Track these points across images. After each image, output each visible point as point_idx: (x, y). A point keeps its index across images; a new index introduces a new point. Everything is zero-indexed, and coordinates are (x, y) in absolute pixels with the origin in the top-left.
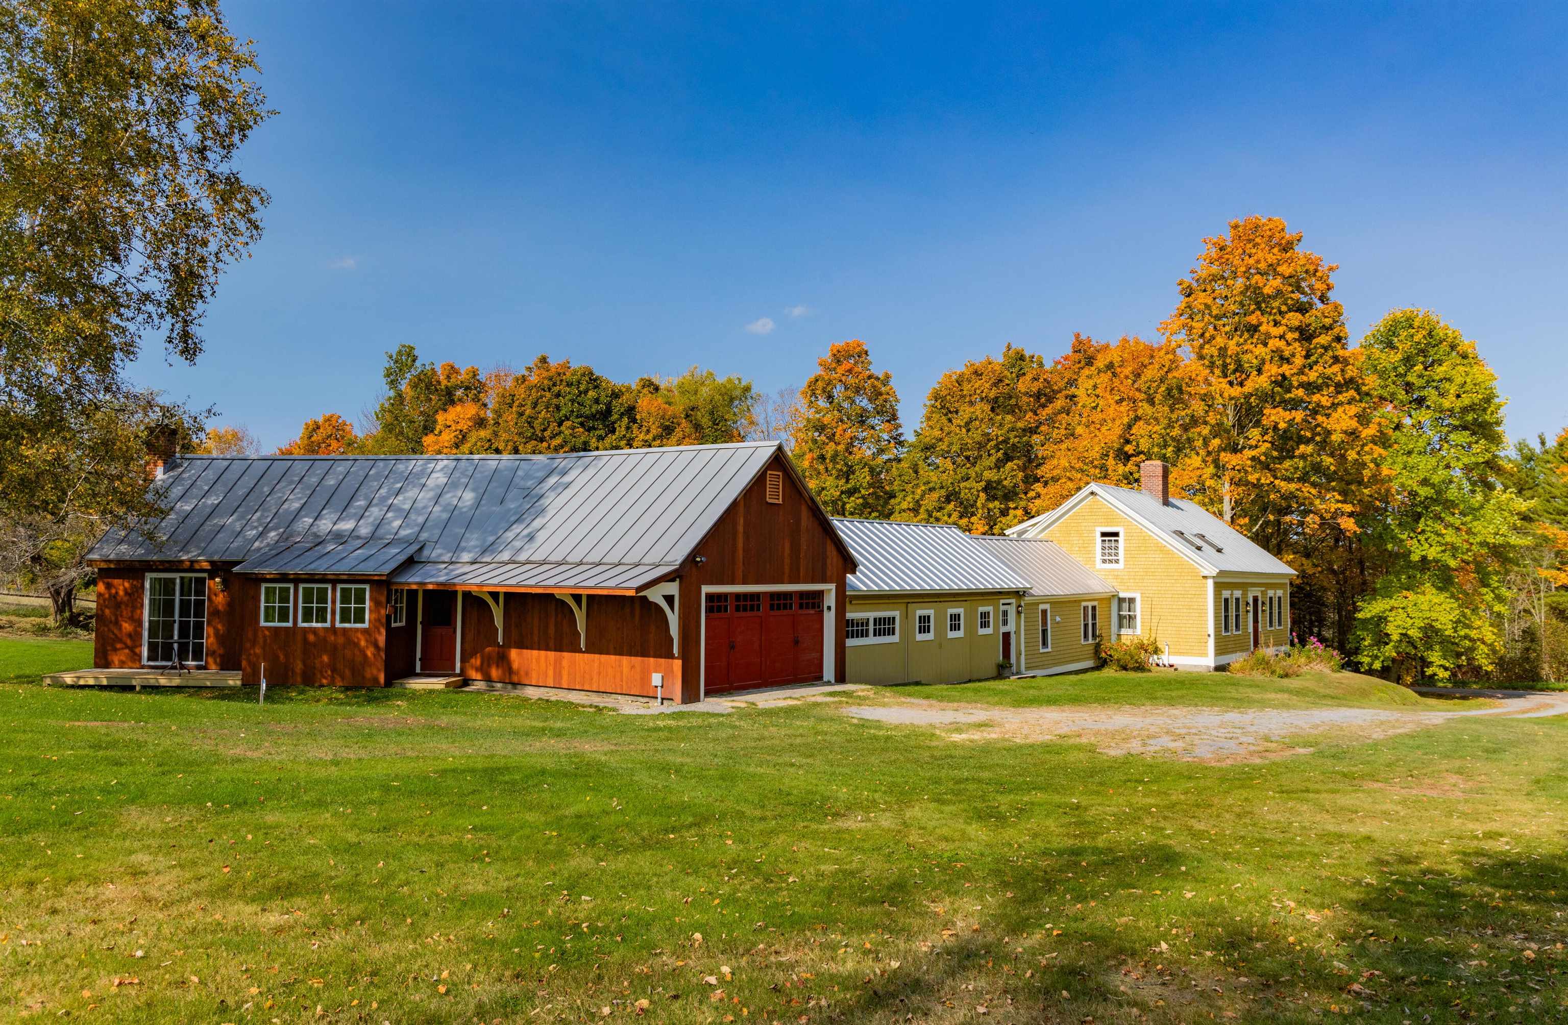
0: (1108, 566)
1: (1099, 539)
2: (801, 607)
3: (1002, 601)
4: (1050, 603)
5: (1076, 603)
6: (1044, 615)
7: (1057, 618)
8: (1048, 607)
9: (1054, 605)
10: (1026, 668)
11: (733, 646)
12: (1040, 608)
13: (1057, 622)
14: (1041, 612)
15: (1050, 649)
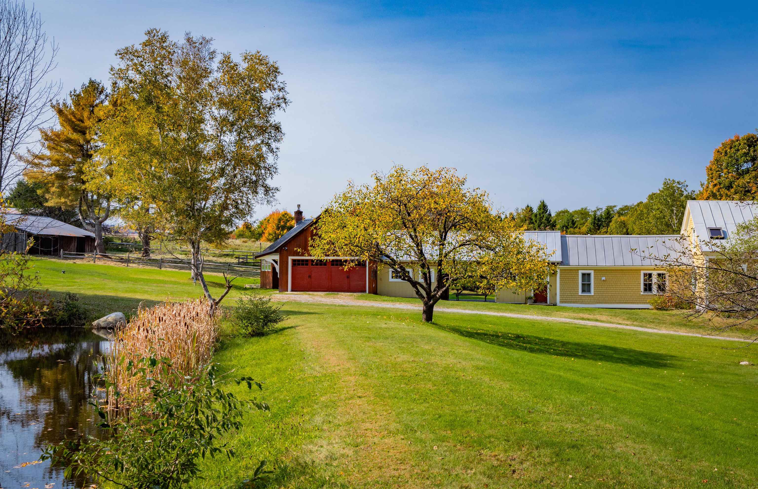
4: (595, 270)
5: (636, 271)
6: (586, 277)
7: (604, 278)
8: (592, 272)
9: (599, 271)
10: (561, 302)
11: (310, 277)
12: (580, 272)
13: (604, 281)
14: (583, 275)
15: (592, 293)
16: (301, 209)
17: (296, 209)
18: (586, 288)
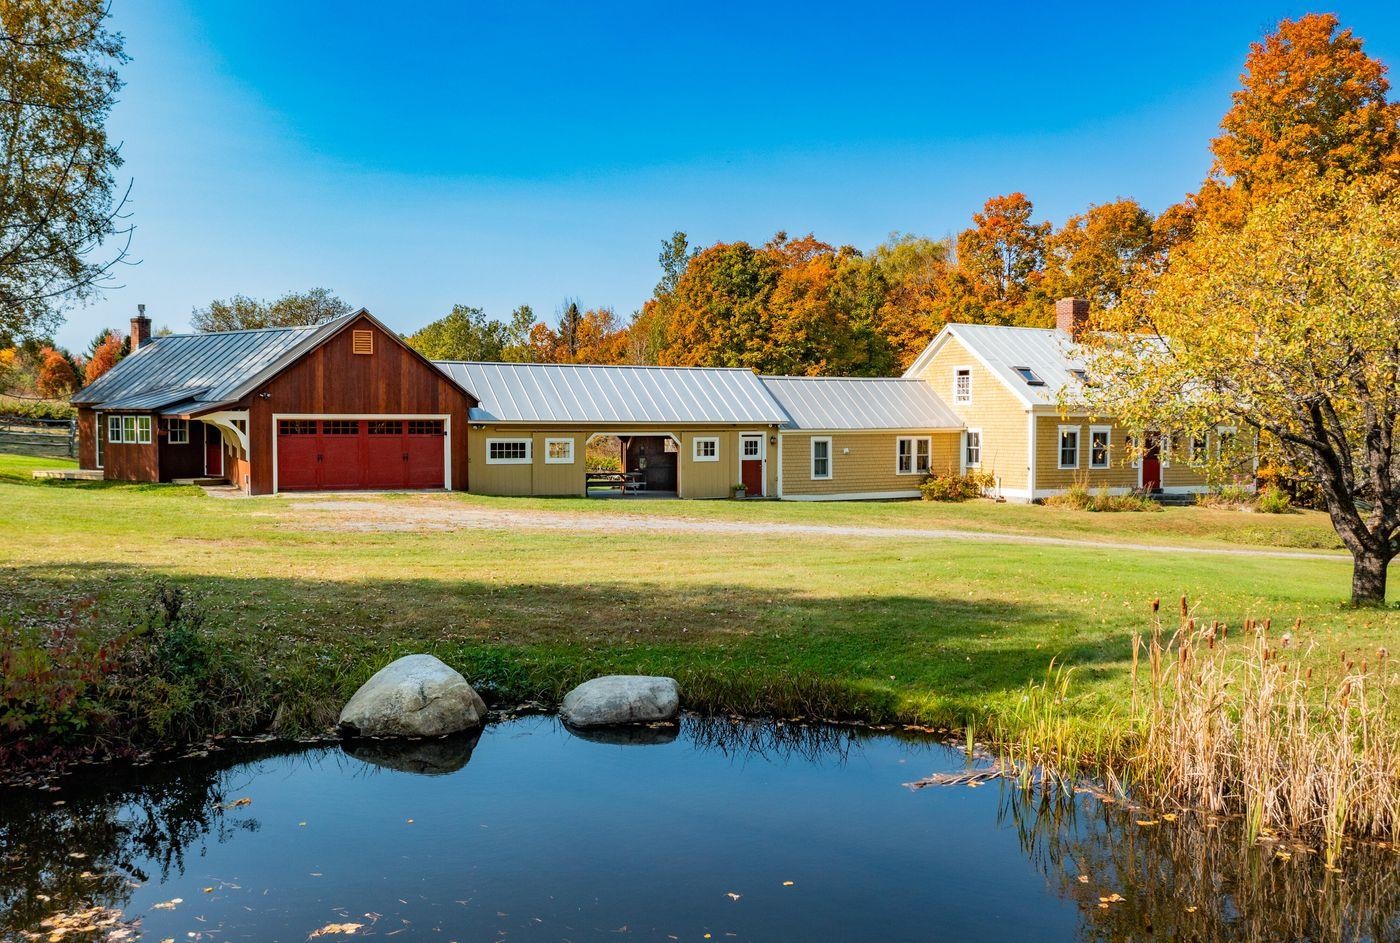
0: (962, 402)
1: (956, 377)
2: (410, 432)
3: (741, 433)
4: (834, 436)
5: (885, 437)
6: (822, 447)
7: (846, 450)
8: (829, 440)
9: (841, 437)
10: (784, 493)
11: (320, 458)
12: (813, 440)
13: (846, 454)
14: (817, 444)
15: (830, 477)
16: (147, 315)
17: (136, 314)
18: (821, 467)
